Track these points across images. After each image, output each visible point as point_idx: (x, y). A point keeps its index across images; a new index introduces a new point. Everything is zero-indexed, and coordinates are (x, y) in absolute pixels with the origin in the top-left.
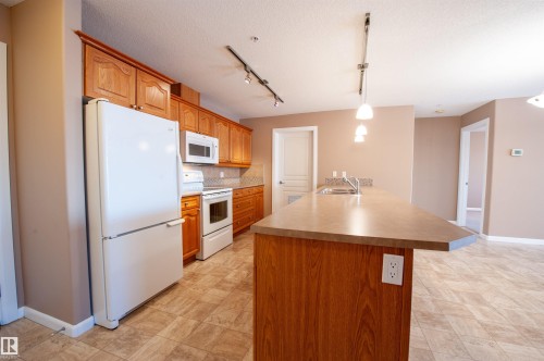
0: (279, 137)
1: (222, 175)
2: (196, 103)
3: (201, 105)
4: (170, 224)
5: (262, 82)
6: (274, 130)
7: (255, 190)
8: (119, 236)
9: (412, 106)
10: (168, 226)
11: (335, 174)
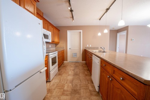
0: (69, 33)
1: (50, 46)
2: (42, 16)
3: (44, 17)
4: (41, 71)
5: (71, 11)
6: (67, 31)
7: (62, 52)
8: (16, 87)
9: (109, 26)
10: (41, 72)
11: (88, 46)
